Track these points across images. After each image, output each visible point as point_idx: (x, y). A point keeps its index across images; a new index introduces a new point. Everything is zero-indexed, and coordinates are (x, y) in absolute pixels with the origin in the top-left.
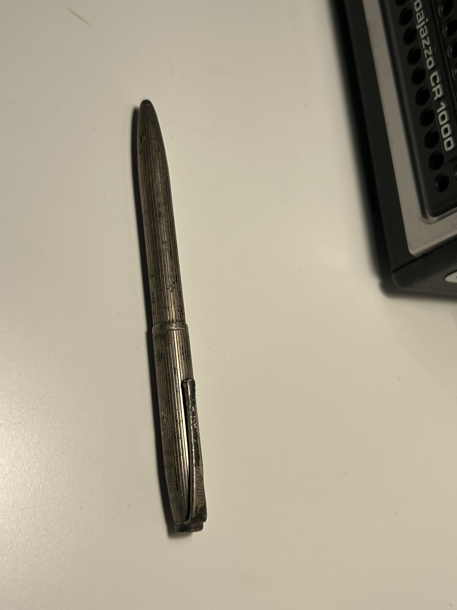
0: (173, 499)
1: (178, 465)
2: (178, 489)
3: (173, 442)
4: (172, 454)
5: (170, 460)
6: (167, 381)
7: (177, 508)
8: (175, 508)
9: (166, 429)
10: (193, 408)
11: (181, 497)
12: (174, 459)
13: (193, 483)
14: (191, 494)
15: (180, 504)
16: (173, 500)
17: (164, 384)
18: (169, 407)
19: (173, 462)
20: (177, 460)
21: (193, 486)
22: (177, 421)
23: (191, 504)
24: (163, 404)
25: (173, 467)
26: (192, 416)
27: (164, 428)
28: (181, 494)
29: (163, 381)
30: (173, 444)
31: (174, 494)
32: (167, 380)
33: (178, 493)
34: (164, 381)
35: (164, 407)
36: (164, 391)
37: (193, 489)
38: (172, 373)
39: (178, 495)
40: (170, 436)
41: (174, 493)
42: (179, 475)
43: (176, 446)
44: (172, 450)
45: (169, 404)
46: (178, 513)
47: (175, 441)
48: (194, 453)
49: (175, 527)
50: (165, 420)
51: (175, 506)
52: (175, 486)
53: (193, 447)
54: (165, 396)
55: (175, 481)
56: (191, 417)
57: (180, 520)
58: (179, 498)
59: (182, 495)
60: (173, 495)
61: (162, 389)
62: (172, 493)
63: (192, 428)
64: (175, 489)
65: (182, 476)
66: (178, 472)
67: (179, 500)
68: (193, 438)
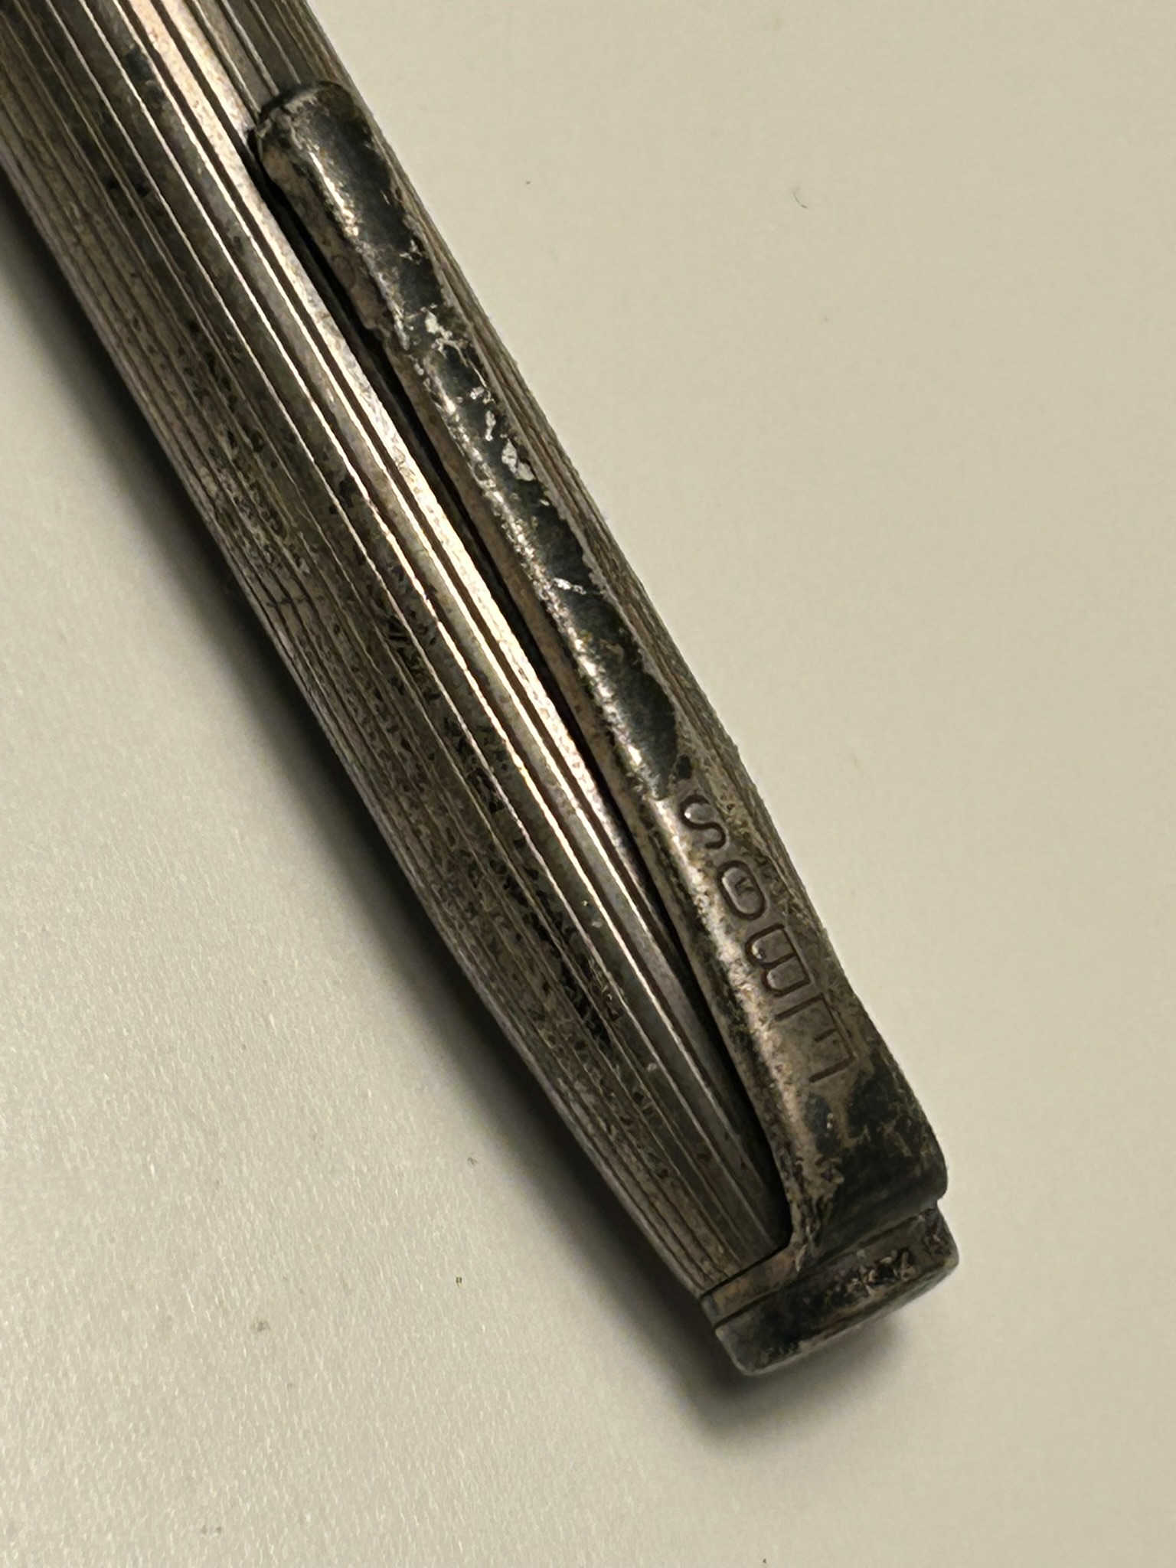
0: (603, 1125)
1: (521, 843)
2: (599, 1031)
3: (395, 681)
4: (431, 773)
5: (435, 829)
6: (120, 200)
7: (666, 1184)
8: (650, 1188)
9: (295, 593)
10: (432, 324)
11: (656, 1081)
12: (468, 811)
13: (698, 927)
14: (722, 1022)
15: (668, 1142)
16: (605, 1137)
17: (108, 238)
18: (233, 400)
19: (465, 831)
20: (495, 806)
21: (709, 953)
22: (346, 489)
23: (759, 1107)
24: (180, 402)
25: (487, 872)
26: (453, 395)
27: (278, 596)
28: (643, 1057)
29: (87, 216)
30: (401, 689)
31: (593, 1090)
32: (112, 185)
33: (617, 1059)
34: (100, 206)
35: (192, 422)
36: (137, 289)
37: (719, 975)
38: (128, 112)
39: (629, 1079)
40: (350, 638)
41: (582, 1075)
42: (558, 919)
43: (432, 696)
44: (415, 741)
45: (226, 383)
46: (693, 1219)
47: (411, 662)
48: (604, 692)
49: (720, 1333)
50: (255, 530)
51: (641, 1176)
52: (568, 1020)
53: (578, 644)
54: (159, 328)
55: (553, 974)
56: (451, 407)
57: (731, 1270)
58: (638, 1097)
59: (657, 1064)
60: (589, 1099)
61: (111, 280)
62: (566, 1081)
63: (498, 497)
64: (580, 1045)
65: (587, 915)
66: (545, 896)
67: (649, 1112)
68: (538, 570)
